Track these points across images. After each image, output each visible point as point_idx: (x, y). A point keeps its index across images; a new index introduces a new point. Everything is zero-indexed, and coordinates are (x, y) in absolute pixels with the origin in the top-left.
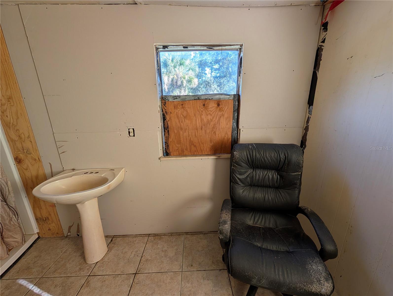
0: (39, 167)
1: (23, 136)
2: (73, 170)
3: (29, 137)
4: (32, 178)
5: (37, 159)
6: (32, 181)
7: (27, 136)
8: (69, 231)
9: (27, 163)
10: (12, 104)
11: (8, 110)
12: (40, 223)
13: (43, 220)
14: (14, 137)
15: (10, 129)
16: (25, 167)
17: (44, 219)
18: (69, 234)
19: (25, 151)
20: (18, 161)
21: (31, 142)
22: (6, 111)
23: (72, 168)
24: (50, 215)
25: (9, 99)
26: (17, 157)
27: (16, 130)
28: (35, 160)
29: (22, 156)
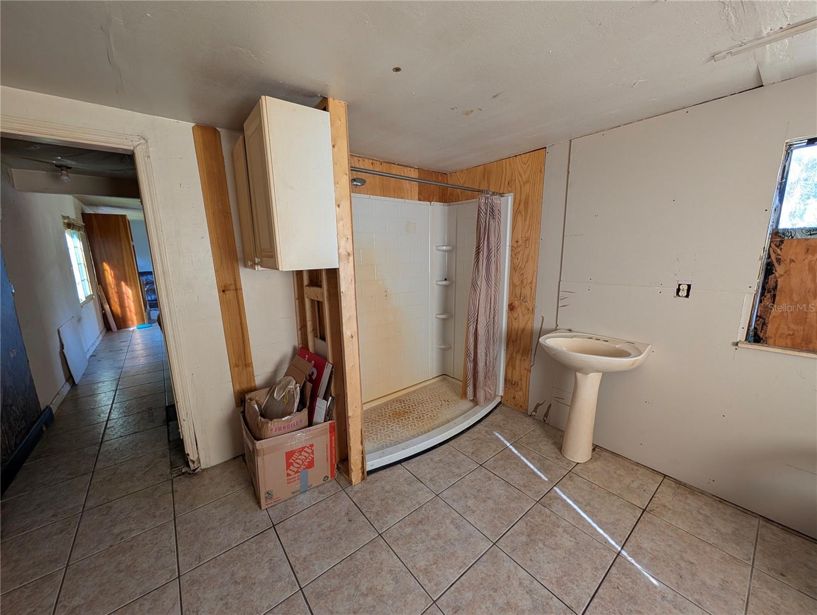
0: (530, 318)
1: (525, 281)
2: (570, 330)
3: (531, 283)
4: (518, 330)
5: (531, 309)
6: (517, 333)
7: (530, 281)
8: (535, 410)
9: (519, 311)
10: (527, 246)
11: (521, 252)
12: (508, 386)
13: (512, 383)
14: (517, 282)
15: (516, 272)
16: (515, 315)
17: (514, 383)
18: (534, 413)
19: (522, 298)
20: (511, 307)
21: (531, 288)
22: (518, 253)
23: (568, 328)
24: (521, 380)
25: (527, 239)
26: (512, 303)
27: (521, 274)
28: (529, 310)
29: (516, 303)
